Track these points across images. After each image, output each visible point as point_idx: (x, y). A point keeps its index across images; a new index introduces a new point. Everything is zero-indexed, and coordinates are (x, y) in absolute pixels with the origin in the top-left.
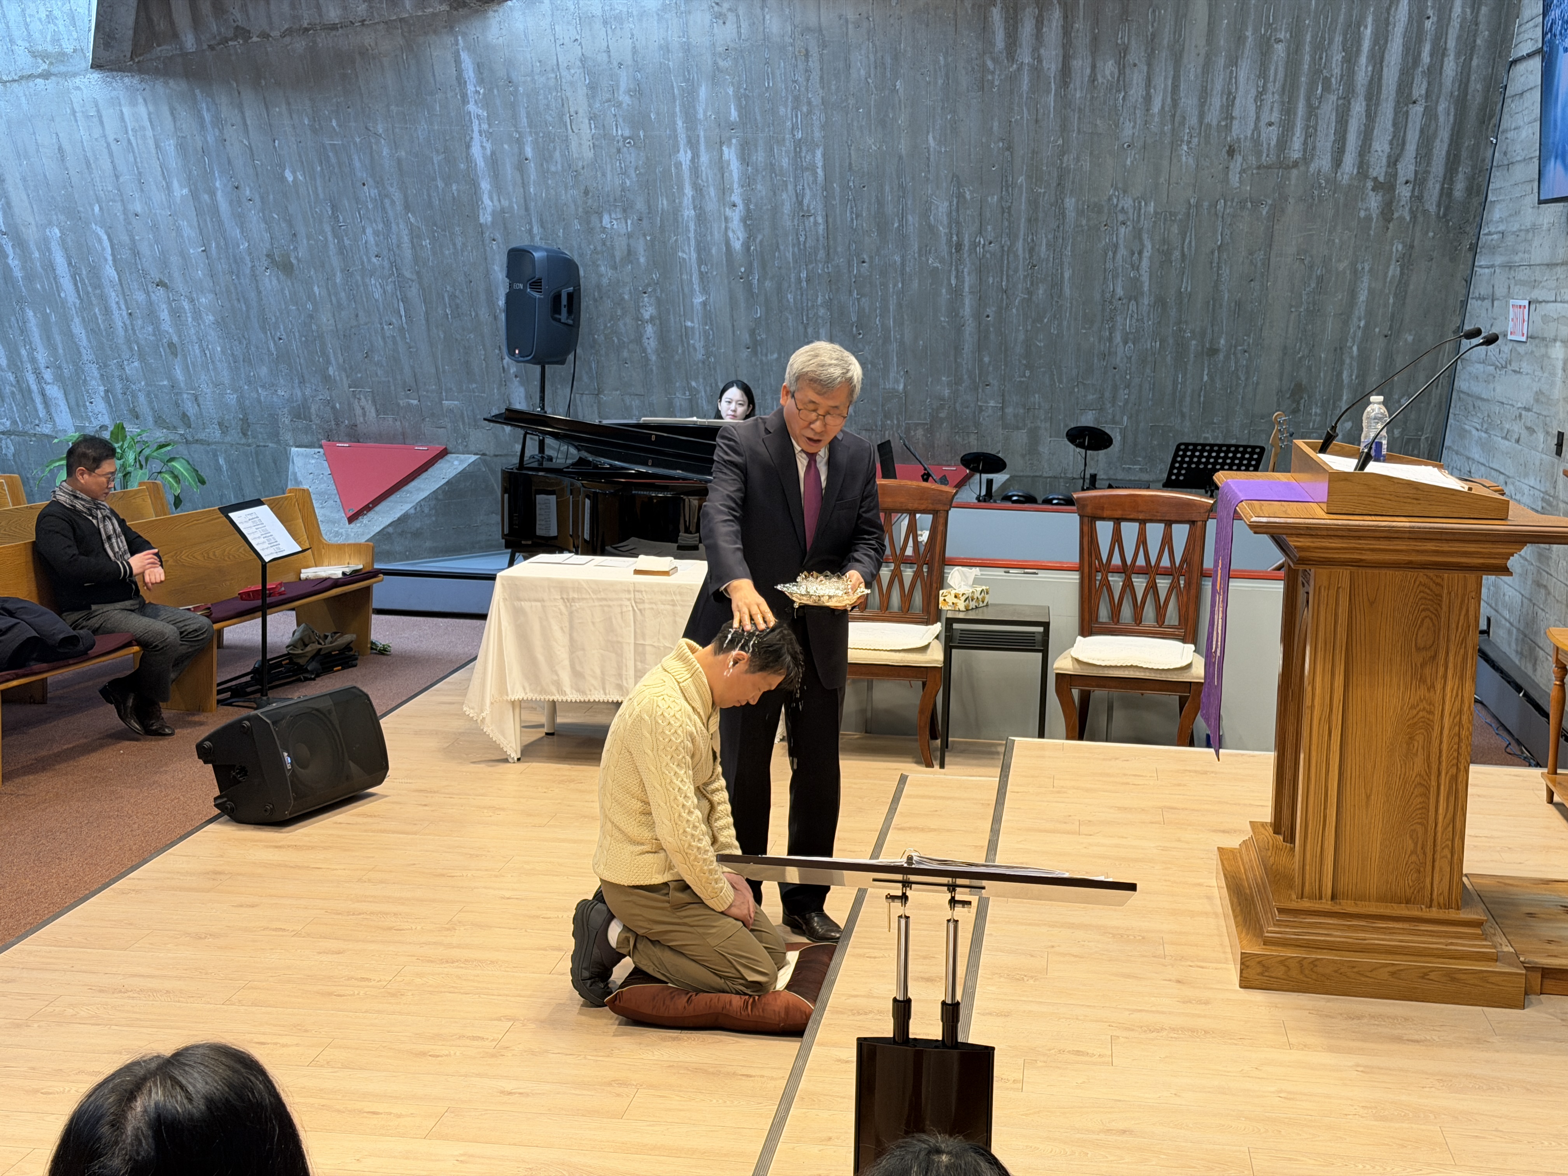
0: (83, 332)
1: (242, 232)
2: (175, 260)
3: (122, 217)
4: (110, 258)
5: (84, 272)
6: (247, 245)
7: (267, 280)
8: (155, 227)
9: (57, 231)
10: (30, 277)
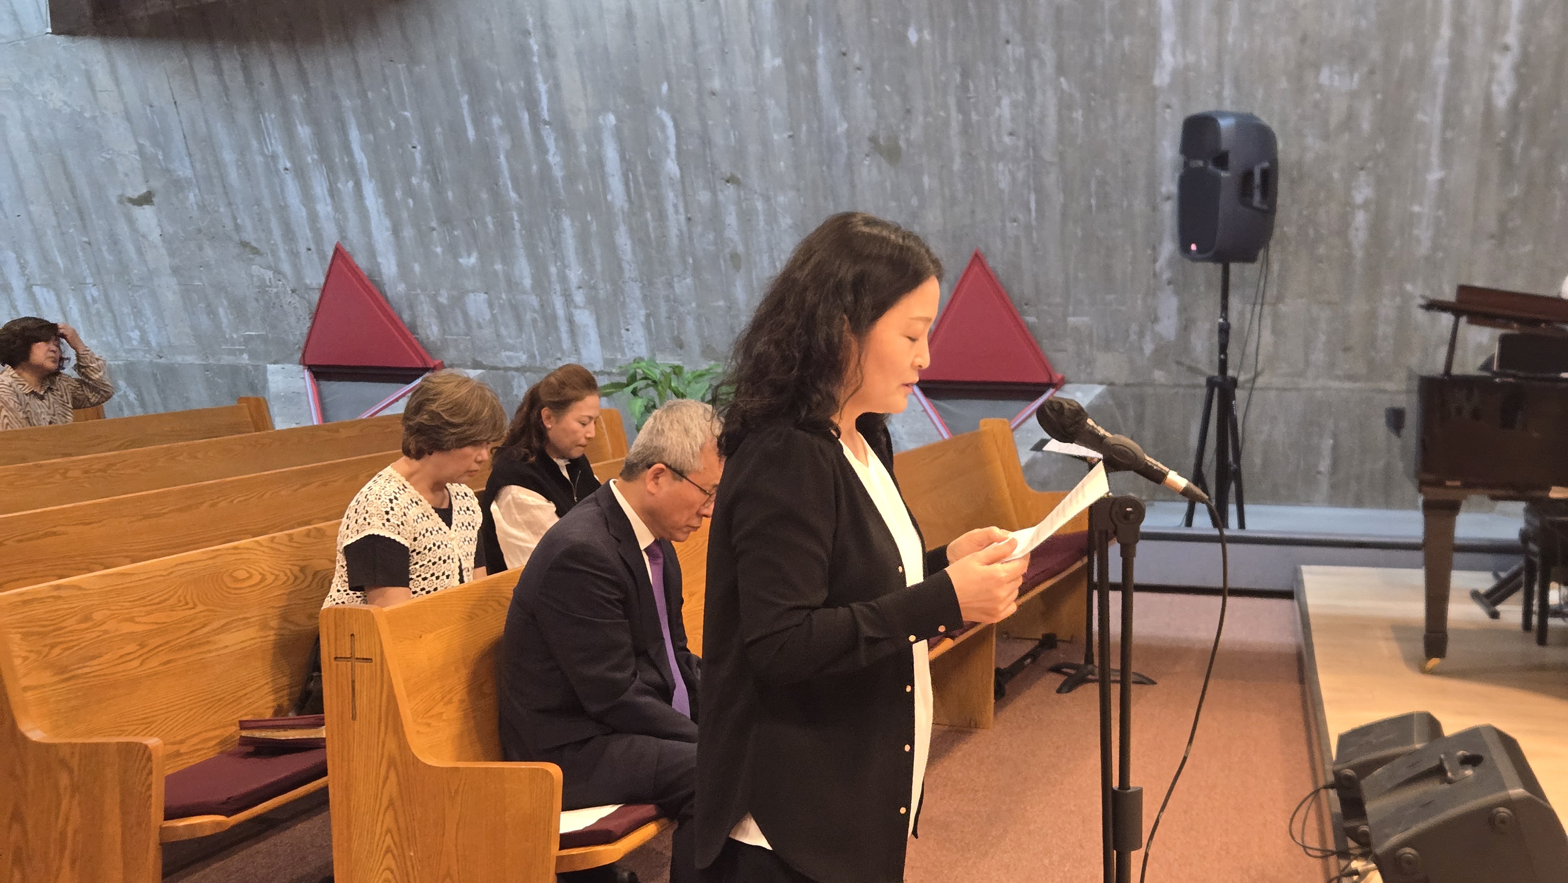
0: (629, 242)
1: (843, 109)
2: (753, 149)
3: (693, 96)
4: (672, 149)
5: (639, 168)
6: (845, 126)
7: (864, 171)
8: (733, 110)
9: (612, 119)
10: (571, 178)
